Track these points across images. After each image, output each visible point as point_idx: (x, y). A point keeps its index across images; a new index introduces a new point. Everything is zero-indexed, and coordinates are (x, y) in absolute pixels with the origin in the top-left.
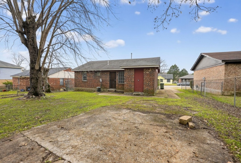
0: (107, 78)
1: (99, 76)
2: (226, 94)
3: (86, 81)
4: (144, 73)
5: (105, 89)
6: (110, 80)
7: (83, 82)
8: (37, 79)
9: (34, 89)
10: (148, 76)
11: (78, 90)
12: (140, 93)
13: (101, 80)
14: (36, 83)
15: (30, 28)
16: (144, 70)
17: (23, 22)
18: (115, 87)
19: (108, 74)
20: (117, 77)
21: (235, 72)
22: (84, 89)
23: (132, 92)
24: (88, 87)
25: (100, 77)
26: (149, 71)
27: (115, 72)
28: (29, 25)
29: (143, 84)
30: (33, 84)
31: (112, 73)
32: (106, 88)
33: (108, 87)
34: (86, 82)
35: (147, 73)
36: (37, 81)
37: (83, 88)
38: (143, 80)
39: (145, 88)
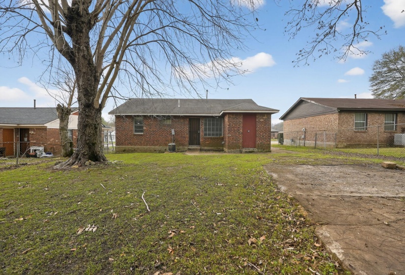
0: (185, 128)
1: (168, 125)
2: (339, 146)
3: (142, 133)
4: (257, 120)
5: (181, 147)
6: (190, 132)
7: (135, 135)
8: (96, 128)
9: (90, 148)
10: (263, 125)
11: (124, 151)
12: (251, 149)
13: (173, 133)
14: (94, 135)
15: (83, 22)
16: (257, 117)
17: (69, 8)
18: (198, 144)
19: (187, 122)
20: (202, 128)
21: (347, 122)
22: (138, 149)
23: (239, 148)
24: (147, 145)
25: (171, 127)
26: (264, 118)
27: (198, 118)
28: (81, 17)
29: (255, 136)
30: (87, 138)
31: (194, 121)
32: (183, 145)
33: (187, 143)
34: (142, 135)
35: (261, 120)
36: (96, 132)
37: (136, 147)
38: (256, 131)
39: (258, 142)
